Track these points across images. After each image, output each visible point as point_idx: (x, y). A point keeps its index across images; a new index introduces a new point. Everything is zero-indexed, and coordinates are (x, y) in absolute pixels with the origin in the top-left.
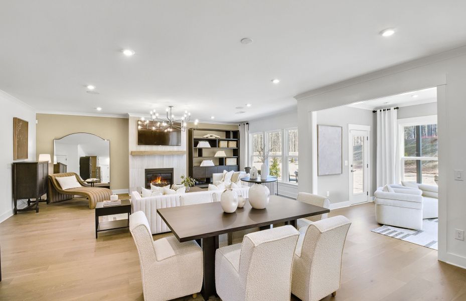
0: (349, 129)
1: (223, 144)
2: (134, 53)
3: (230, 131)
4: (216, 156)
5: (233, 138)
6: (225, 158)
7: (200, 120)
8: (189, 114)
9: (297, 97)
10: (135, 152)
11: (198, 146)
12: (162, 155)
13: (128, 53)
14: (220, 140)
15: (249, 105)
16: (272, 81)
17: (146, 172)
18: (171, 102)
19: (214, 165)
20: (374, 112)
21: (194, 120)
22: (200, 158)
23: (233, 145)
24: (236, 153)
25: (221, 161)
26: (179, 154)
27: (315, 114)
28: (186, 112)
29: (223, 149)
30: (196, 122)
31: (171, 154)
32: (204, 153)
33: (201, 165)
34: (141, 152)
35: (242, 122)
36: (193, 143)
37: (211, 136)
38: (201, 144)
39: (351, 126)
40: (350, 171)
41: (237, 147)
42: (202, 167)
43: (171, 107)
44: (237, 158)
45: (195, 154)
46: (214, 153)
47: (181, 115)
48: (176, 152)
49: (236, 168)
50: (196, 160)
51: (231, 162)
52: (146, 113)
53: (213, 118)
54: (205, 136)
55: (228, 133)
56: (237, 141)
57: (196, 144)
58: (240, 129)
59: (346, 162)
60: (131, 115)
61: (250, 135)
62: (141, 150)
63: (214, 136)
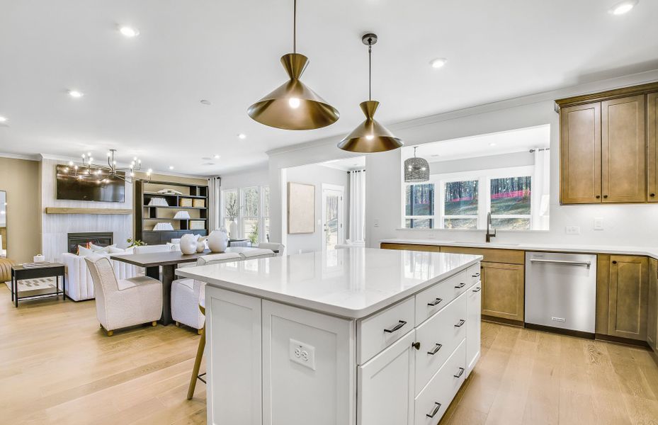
0: (323, 188)
1: (186, 203)
2: (83, 95)
3: (195, 187)
4: (175, 217)
5: (201, 195)
6: (189, 221)
7: (154, 170)
8: (140, 162)
9: (269, 152)
10: (52, 209)
11: (150, 204)
12: (95, 214)
13: (75, 94)
14: (181, 197)
15: (217, 157)
16: (238, 135)
17: (69, 238)
18: (114, 145)
19: (172, 229)
20: (349, 172)
21: (146, 169)
22: (153, 220)
23: (200, 204)
24: (203, 213)
25: (184, 224)
26: (122, 214)
27: (284, 171)
28: (135, 159)
29: (186, 208)
30: (149, 172)
31: (110, 214)
32: (160, 214)
33: (155, 229)
34: (62, 209)
35: (212, 176)
36: (142, 199)
37: (169, 192)
38: (155, 202)
39: (324, 186)
40: (323, 230)
41: (205, 206)
42: (155, 232)
43: (113, 150)
44: (206, 221)
45: (146, 215)
46: (174, 214)
47: (127, 161)
48: (117, 210)
49: (205, 232)
50: (147, 221)
51: (198, 225)
52: (75, 156)
53: (171, 168)
54: (161, 192)
55: (193, 189)
56: (205, 199)
57: (147, 201)
58: (209, 184)
59: (319, 221)
60: (45, 157)
61: (222, 192)
62: (62, 207)
63: (174, 191)
